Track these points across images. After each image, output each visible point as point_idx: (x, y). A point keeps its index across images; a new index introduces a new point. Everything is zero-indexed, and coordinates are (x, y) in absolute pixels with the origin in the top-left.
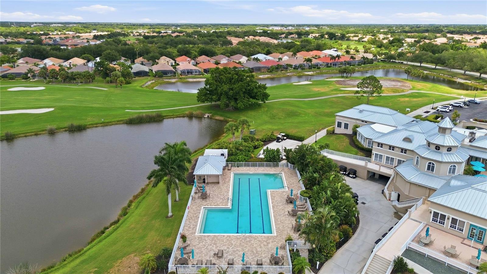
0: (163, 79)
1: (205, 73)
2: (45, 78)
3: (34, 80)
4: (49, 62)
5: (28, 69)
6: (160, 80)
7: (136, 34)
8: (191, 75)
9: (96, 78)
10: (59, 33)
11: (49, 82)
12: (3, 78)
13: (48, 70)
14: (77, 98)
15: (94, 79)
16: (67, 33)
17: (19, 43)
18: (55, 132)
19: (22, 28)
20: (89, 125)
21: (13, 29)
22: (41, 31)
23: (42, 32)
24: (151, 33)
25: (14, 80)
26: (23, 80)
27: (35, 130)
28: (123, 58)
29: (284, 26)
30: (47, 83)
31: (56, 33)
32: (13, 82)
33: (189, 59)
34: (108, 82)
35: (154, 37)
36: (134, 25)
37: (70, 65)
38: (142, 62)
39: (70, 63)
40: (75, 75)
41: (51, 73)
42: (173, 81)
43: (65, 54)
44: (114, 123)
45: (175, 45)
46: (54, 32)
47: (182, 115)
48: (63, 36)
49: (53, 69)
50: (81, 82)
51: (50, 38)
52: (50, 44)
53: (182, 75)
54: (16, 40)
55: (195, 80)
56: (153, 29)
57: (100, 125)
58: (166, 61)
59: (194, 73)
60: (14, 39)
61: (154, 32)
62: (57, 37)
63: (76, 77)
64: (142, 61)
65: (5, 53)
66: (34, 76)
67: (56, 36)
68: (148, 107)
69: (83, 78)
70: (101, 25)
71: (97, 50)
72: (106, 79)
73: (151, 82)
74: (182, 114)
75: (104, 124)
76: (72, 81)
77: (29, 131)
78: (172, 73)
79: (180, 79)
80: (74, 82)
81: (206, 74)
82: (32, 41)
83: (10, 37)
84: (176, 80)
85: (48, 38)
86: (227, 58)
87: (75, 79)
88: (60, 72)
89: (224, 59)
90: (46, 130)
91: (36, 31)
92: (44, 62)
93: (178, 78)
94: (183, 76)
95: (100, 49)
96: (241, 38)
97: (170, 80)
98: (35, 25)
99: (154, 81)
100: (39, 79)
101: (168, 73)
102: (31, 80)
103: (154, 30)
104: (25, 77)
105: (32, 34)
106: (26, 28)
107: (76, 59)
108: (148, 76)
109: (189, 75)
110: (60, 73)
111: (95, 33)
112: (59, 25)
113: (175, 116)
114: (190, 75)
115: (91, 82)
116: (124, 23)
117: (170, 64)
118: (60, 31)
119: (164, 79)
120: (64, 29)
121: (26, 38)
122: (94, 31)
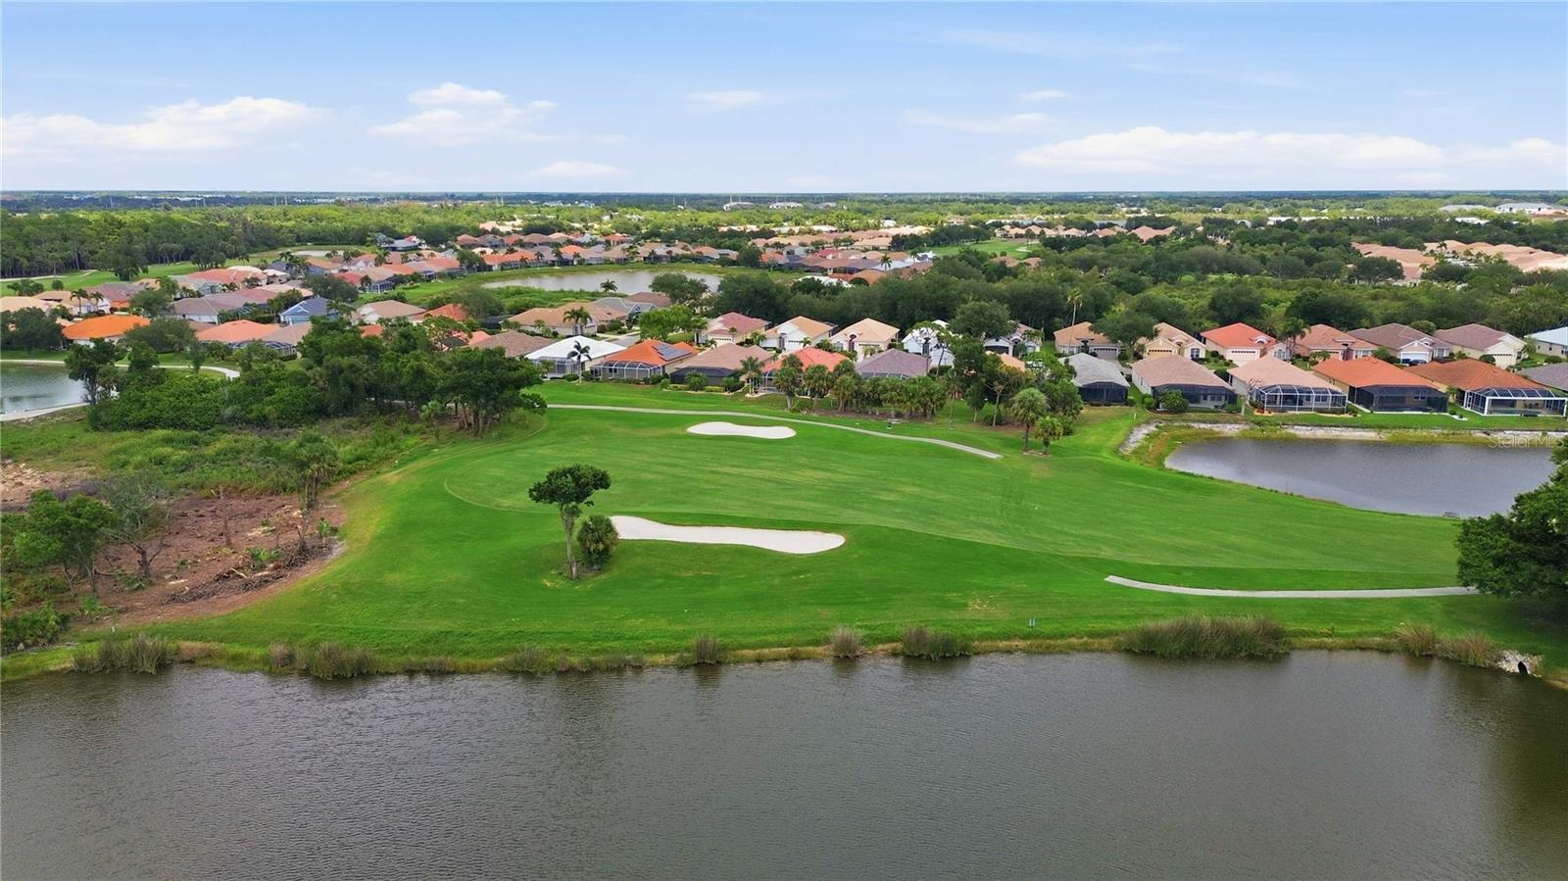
0: (1187, 421)
1: (1359, 404)
2: (791, 394)
3: (756, 396)
4: (796, 335)
5: (746, 359)
6: (1176, 424)
7: (1013, 232)
8: (1299, 410)
9: (949, 403)
10: (796, 229)
11: (803, 406)
12: (673, 383)
13: (804, 369)
14: (909, 489)
15: (942, 405)
16: (816, 228)
17: (700, 260)
18: (859, 653)
19: (706, 213)
20: (984, 637)
21: (684, 217)
22: (751, 223)
23: (754, 228)
24: (1061, 227)
25: (702, 390)
26: (726, 393)
27: (790, 636)
28: (1024, 328)
29: (1560, 198)
30: (794, 410)
31: (788, 229)
32: (700, 396)
33: (1263, 338)
34: (988, 422)
35: (1076, 243)
36: (995, 201)
37: (851, 345)
38: (1085, 342)
39: (853, 336)
40: (885, 390)
41: (812, 378)
42: (1231, 430)
43: (837, 303)
44: (1074, 640)
45: (1171, 273)
46: (782, 226)
47: (1378, 639)
48: (809, 239)
49: (819, 367)
50: (898, 415)
51: (777, 245)
52: (780, 265)
53: (1262, 410)
54: (693, 251)
55: (1320, 433)
56: (1062, 213)
57: (1021, 644)
58: (1173, 343)
59: (1313, 404)
60: (689, 246)
61: (1068, 225)
62: (794, 241)
63: (887, 395)
64: (1086, 338)
65: (674, 297)
66: (757, 382)
67: (792, 239)
68: (1196, 570)
69: (909, 403)
70: (901, 202)
71: (934, 295)
72: (981, 408)
73: (1146, 431)
74: (1375, 634)
75: (1036, 642)
76: (869, 409)
77: (770, 638)
78: (1220, 399)
79: (1259, 424)
80: (874, 413)
81: (1368, 411)
82: (733, 255)
83: (679, 240)
84: (1240, 426)
85: (772, 246)
86: (1427, 339)
87: (878, 403)
88: (839, 375)
89: (1416, 343)
90: (827, 641)
91: (738, 222)
92: (779, 332)
93: (1246, 421)
94: (1266, 413)
95: (943, 291)
96: (1415, 248)
97: (1216, 428)
98: (732, 204)
99: (1152, 428)
100: (771, 392)
101: (1205, 399)
102: (748, 395)
103: (1063, 216)
104: (731, 382)
105: (732, 234)
106: (714, 214)
107: (868, 322)
108: (1126, 405)
109: (1291, 409)
110: (838, 381)
111: (891, 229)
112: (793, 205)
113: (1340, 641)
114: (1295, 409)
115: (928, 417)
116: (963, 194)
117: (1187, 354)
118: (797, 224)
119: (1194, 421)
120: (807, 218)
121: (718, 247)
122: (888, 223)
